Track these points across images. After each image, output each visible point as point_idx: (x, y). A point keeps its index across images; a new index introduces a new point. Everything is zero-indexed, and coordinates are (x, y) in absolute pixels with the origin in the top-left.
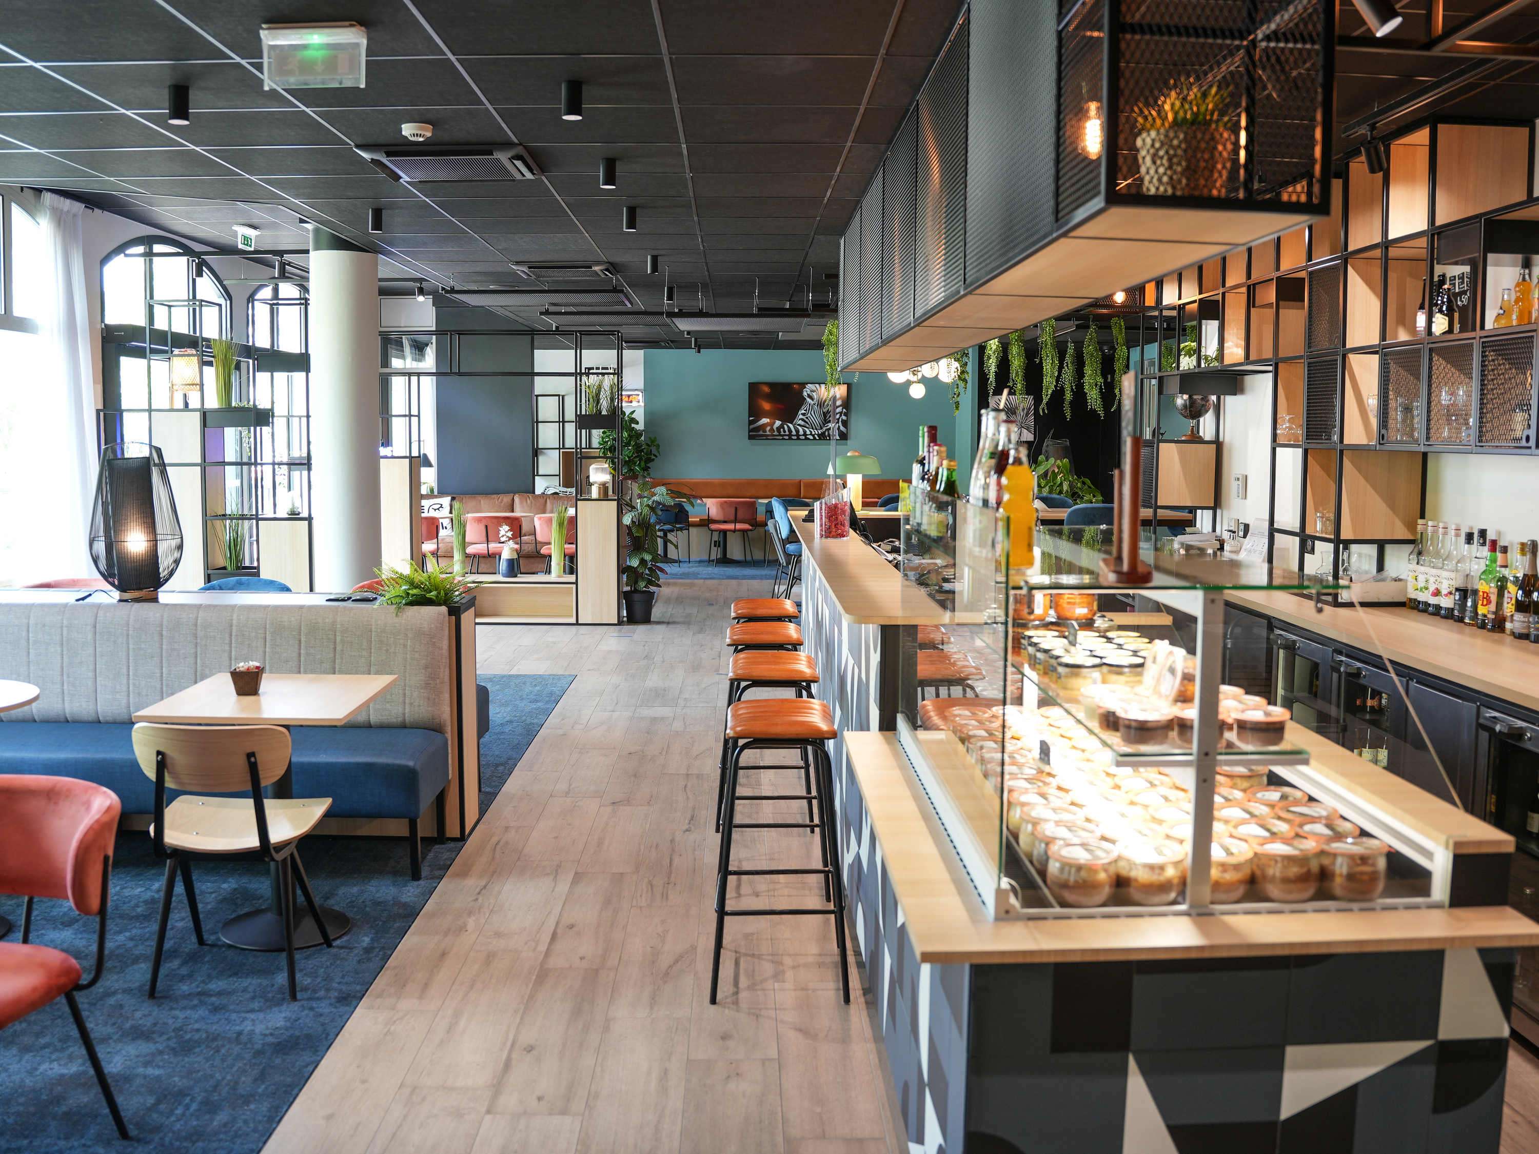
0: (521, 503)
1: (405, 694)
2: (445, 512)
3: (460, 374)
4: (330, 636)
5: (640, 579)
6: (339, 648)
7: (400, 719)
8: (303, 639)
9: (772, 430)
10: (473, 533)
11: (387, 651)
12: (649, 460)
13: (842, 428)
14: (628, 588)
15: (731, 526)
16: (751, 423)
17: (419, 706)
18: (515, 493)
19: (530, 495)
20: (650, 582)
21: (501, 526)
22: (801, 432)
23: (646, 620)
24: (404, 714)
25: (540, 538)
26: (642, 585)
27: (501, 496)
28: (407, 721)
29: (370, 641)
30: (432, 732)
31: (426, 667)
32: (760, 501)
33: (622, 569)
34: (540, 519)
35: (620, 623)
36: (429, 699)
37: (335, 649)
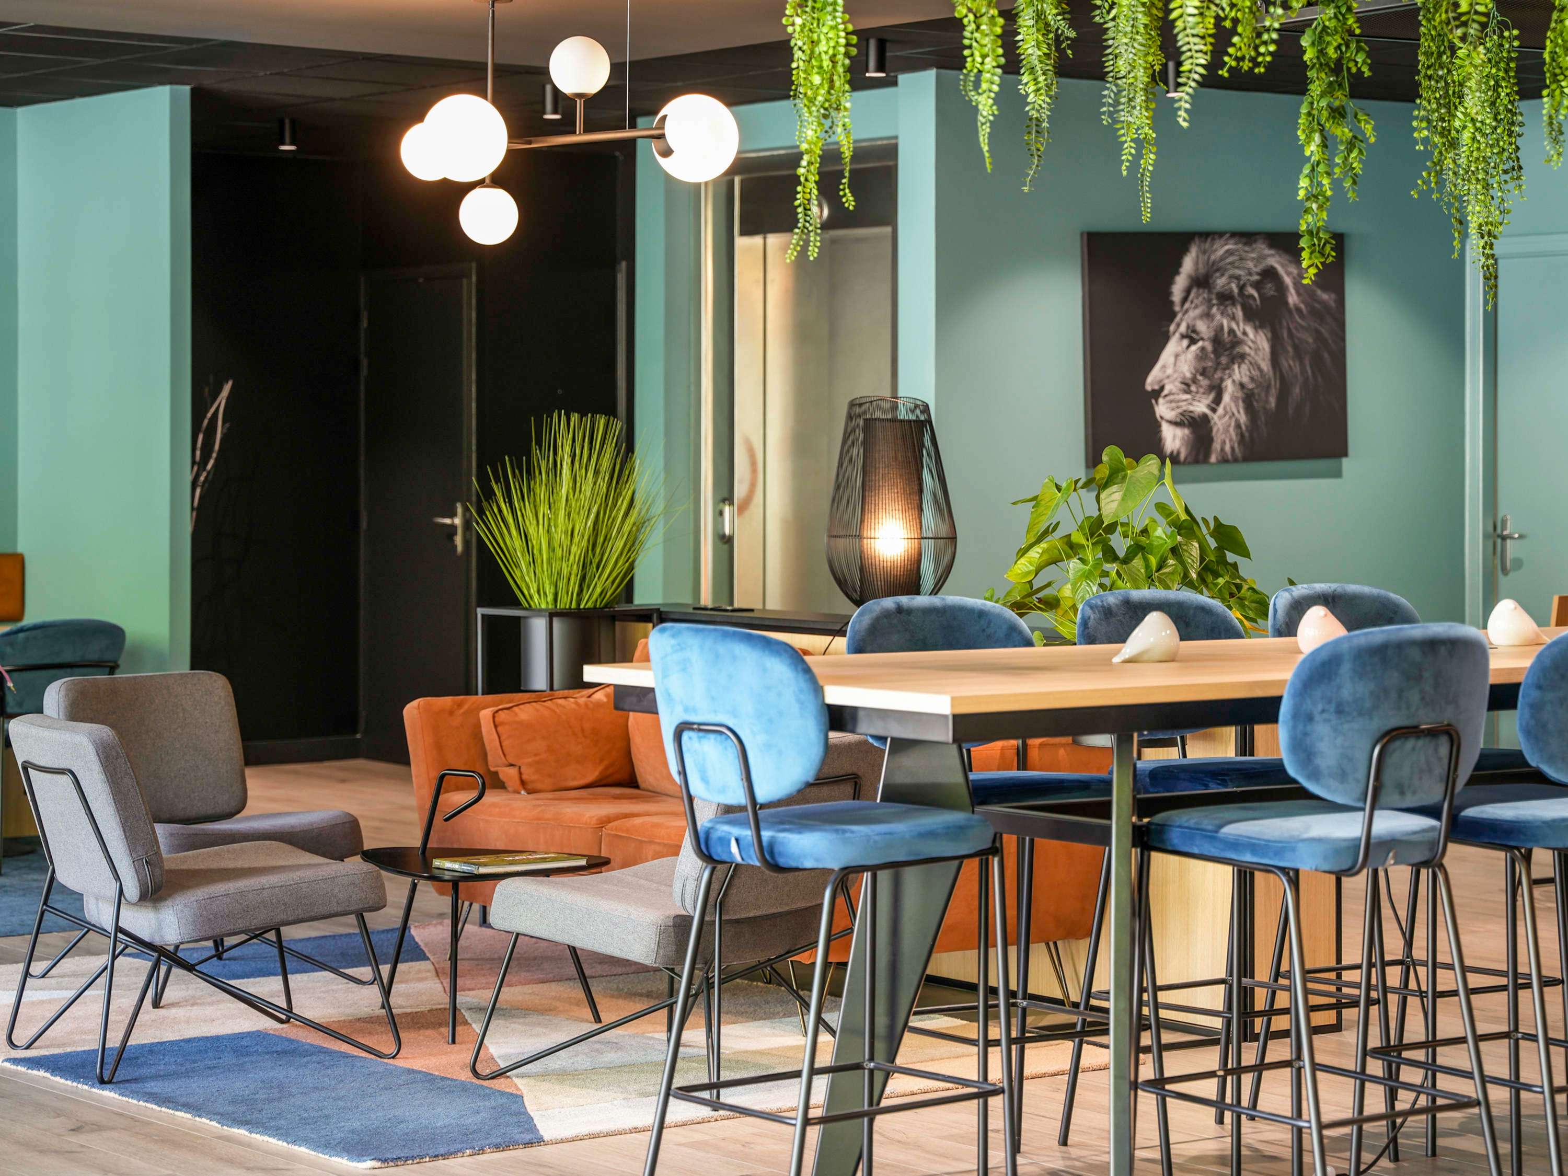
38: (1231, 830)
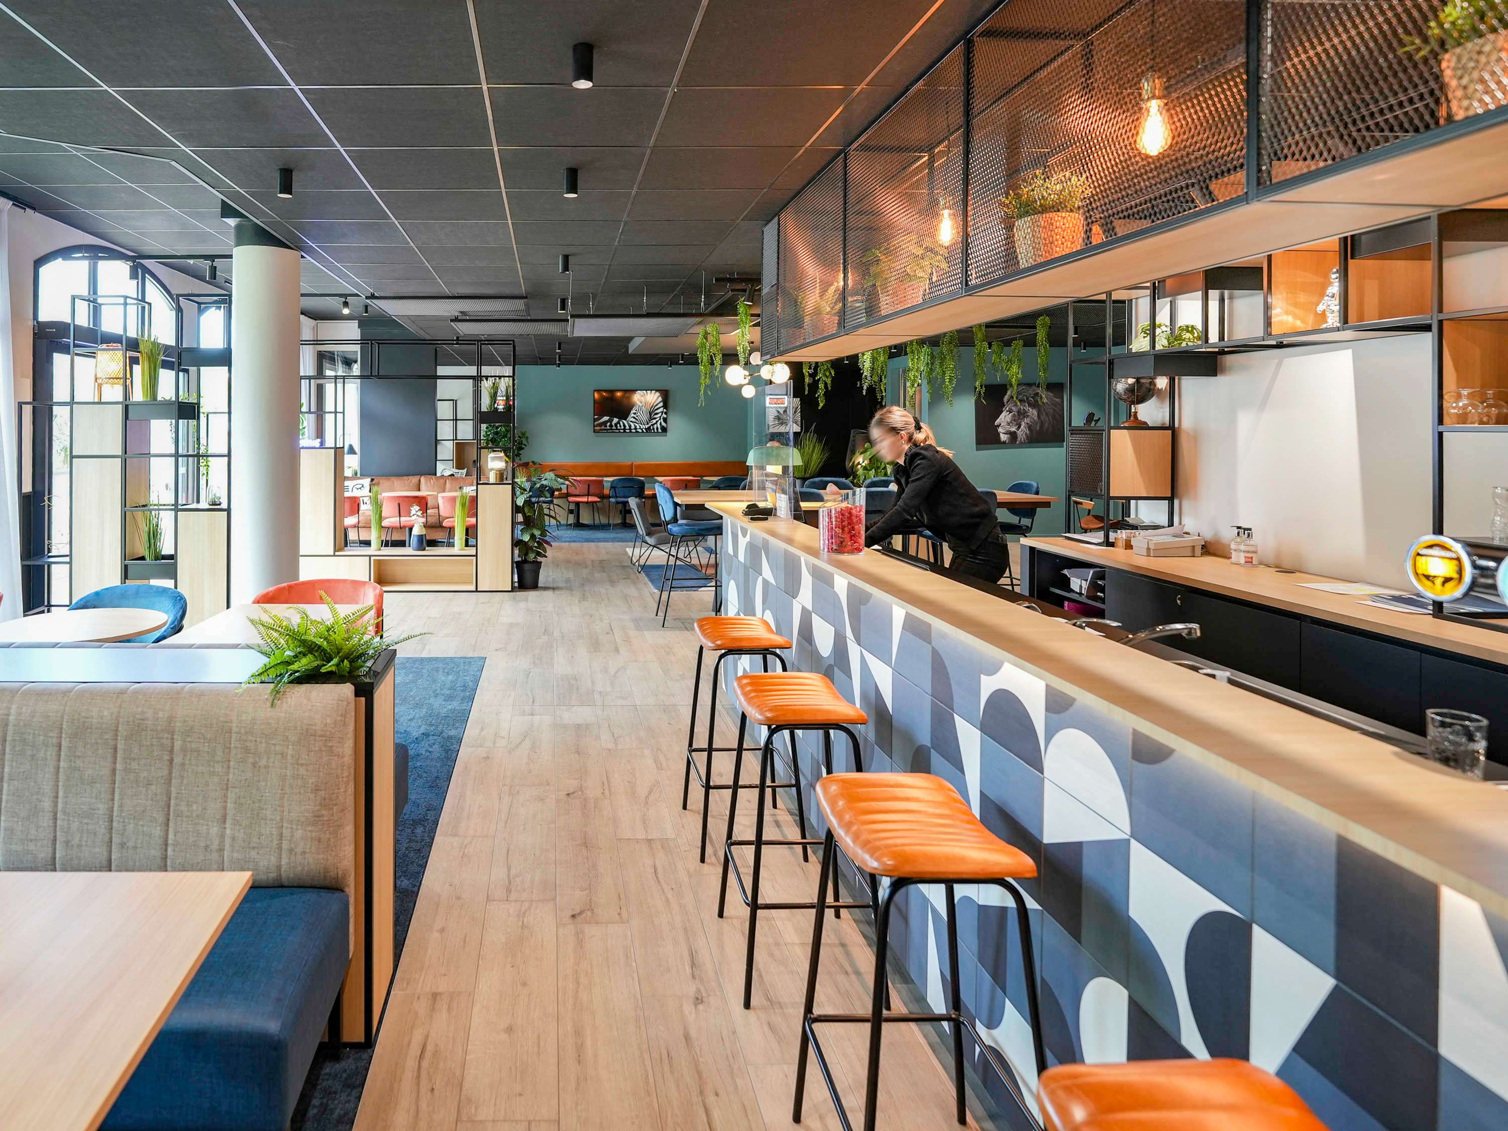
0: (426, 483)
1: (281, 835)
2: (365, 492)
3: (379, 377)
4: (165, 742)
5: (530, 552)
6: (177, 760)
7: (273, 875)
8: (120, 746)
9: (611, 426)
10: (388, 510)
11: (254, 765)
12: (521, 449)
13: (663, 424)
14: (520, 559)
15: (585, 499)
16: (595, 420)
17: (304, 853)
18: (421, 475)
19: (433, 477)
20: (539, 554)
21: (412, 506)
22: (633, 427)
23: (535, 586)
24: (279, 867)
25: (443, 513)
26: (531, 556)
27: (411, 477)
28: (284, 875)
29: (227, 749)
30: (323, 893)
31: (317, 790)
32: (605, 479)
33: (516, 543)
34: (443, 497)
35: (513, 589)
36: (319, 840)
37: (171, 761)
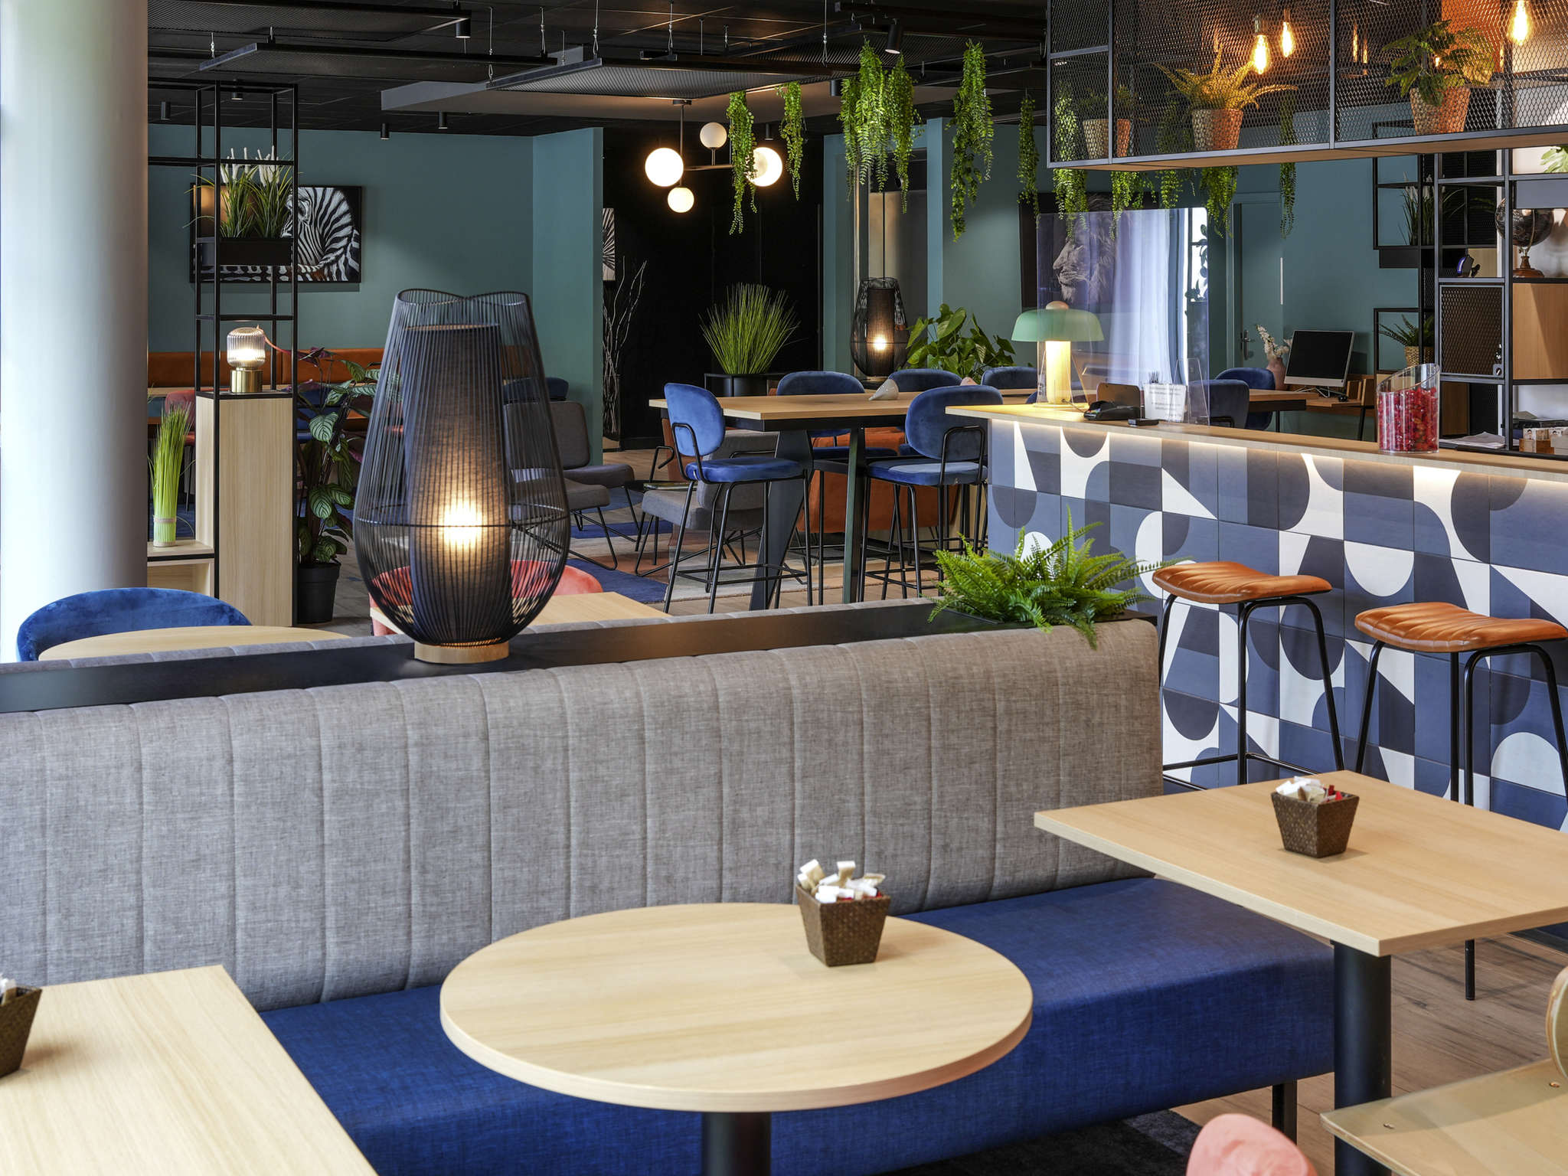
4: (986, 704)
5: (322, 542)
11: (1087, 723)
13: (352, 263)
20: (339, 547)
29: (1056, 706)
33: (296, 524)
37: (995, 729)
38: (893, 469)
